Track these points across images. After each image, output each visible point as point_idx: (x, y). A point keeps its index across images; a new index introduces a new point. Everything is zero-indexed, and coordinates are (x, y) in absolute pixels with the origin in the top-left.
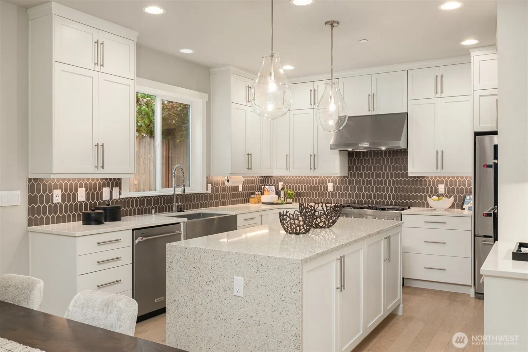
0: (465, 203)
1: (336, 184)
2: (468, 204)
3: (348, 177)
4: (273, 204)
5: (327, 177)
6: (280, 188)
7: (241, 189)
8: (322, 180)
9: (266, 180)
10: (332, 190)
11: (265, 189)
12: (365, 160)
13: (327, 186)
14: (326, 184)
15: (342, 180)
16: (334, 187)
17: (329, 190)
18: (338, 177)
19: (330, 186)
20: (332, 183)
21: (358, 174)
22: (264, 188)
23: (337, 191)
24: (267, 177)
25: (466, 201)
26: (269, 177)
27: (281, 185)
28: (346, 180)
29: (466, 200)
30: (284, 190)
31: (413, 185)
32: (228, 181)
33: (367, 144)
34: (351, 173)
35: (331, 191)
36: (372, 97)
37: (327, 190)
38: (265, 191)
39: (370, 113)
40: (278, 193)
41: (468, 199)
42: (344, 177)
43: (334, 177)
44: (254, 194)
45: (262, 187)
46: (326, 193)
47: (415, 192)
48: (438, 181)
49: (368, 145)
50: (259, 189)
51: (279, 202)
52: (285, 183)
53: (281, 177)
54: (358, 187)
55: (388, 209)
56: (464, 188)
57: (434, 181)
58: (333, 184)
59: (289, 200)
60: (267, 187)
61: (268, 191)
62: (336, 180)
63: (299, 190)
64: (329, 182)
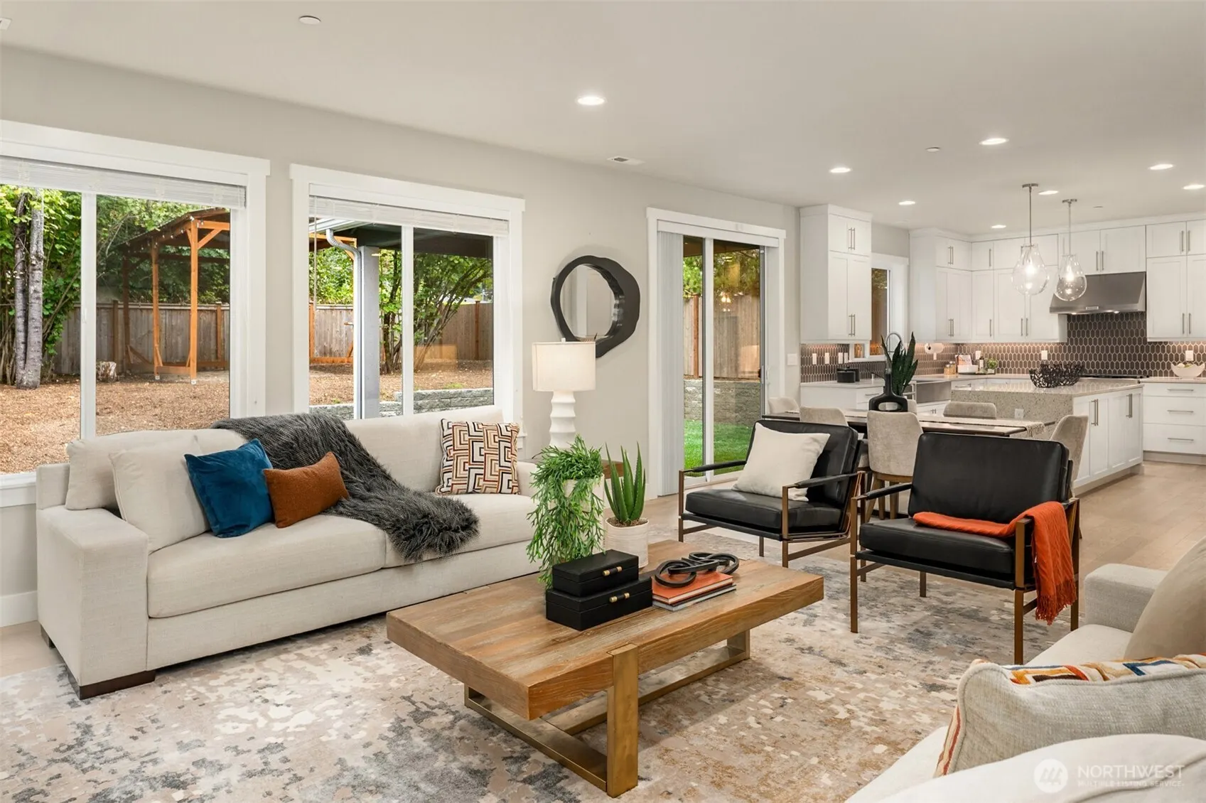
1: (1052, 351)
3: (1067, 344)
4: (974, 374)
5: (1040, 344)
6: (978, 357)
7: (935, 358)
8: (1034, 348)
9: (959, 348)
10: (1046, 359)
11: (960, 358)
12: (1090, 324)
13: (1040, 355)
14: (1038, 351)
15: (1060, 347)
16: (1049, 355)
17: (1042, 359)
18: (1054, 344)
19: (1044, 355)
20: (1047, 351)
21: (1081, 340)
22: (958, 357)
23: (1054, 359)
24: (959, 344)
26: (963, 344)
27: (978, 354)
28: (1065, 348)
30: (984, 359)
31: (1153, 352)
32: (930, 348)
33: (1096, 307)
34: (1072, 340)
36: (1101, 256)
37: (1040, 359)
38: (960, 361)
39: (1098, 273)
40: (974, 362)
42: (1062, 344)
43: (1049, 344)
44: (948, 363)
45: (956, 356)
46: (1037, 362)
47: (1156, 360)
48: (1185, 347)
49: (1098, 308)
50: (952, 358)
51: (981, 372)
52: (984, 351)
53: (978, 344)
54: (1081, 355)
55: (1121, 377)
57: (1179, 347)
59: (990, 371)
60: (961, 356)
61: (963, 360)
62: (1051, 347)
63: (1002, 359)
64: (1043, 349)
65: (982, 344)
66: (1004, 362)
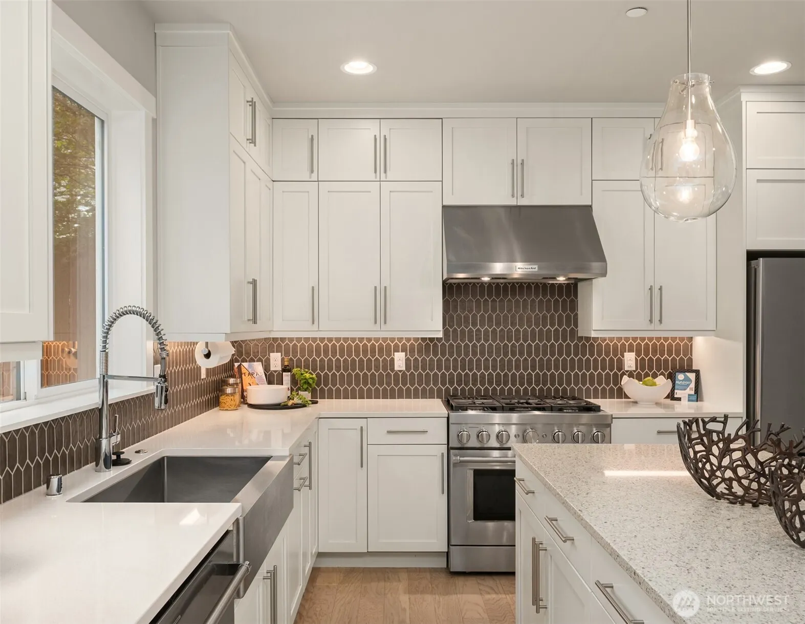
0: (676, 387)
1: (412, 354)
2: (685, 390)
5: (392, 340)
6: (275, 367)
7: (203, 373)
8: (381, 347)
10: (404, 369)
11: (243, 370)
13: (392, 360)
14: (389, 354)
15: (429, 346)
16: (407, 360)
17: (396, 368)
18: (416, 339)
19: (400, 360)
20: (404, 353)
21: (463, 332)
22: (239, 367)
23: (416, 369)
25: (679, 385)
27: (274, 361)
29: (677, 382)
30: (289, 371)
31: (576, 355)
33: (534, 267)
35: (400, 371)
36: (518, 169)
37: (392, 369)
38: (243, 376)
39: (512, 202)
40: (273, 380)
41: (682, 381)
42: (432, 340)
43: (408, 340)
45: (236, 365)
46: (388, 375)
47: (580, 369)
48: (623, 345)
49: (536, 270)
52: (287, 353)
53: (275, 339)
56: (670, 359)
57: (615, 346)
58: (406, 356)
59: (305, 396)
60: (247, 367)
61: (249, 373)
62: (412, 346)
63: (322, 369)
64: (397, 350)
65: (283, 339)
66: (326, 375)
